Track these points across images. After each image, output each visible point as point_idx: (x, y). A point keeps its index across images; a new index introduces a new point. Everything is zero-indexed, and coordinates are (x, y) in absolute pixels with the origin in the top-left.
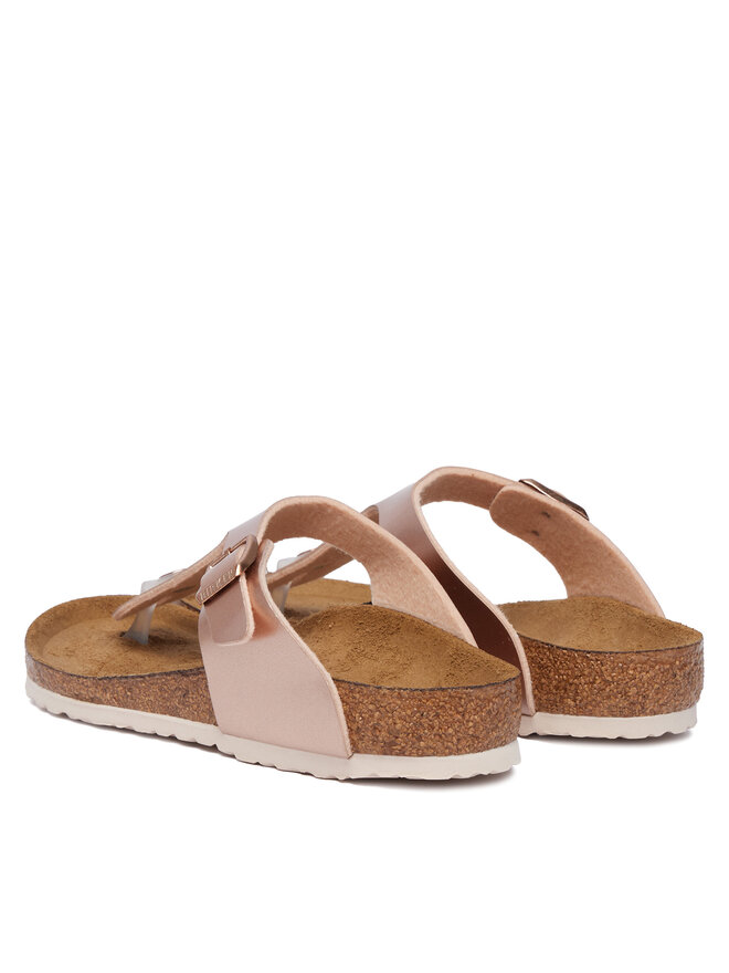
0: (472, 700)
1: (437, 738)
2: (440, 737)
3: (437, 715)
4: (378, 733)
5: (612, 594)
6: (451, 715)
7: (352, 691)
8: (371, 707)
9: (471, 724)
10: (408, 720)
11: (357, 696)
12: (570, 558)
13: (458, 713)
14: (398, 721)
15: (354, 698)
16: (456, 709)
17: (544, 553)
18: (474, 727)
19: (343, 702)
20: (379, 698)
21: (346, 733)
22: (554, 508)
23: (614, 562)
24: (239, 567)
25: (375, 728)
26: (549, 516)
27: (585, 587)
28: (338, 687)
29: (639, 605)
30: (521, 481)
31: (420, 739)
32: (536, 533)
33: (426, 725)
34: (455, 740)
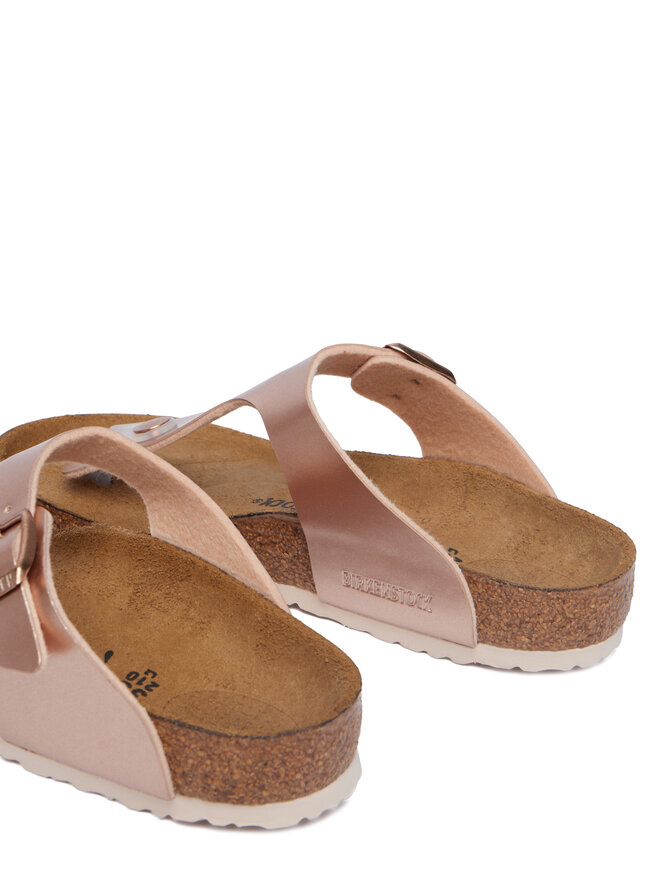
0: (323, 739)
1: (283, 785)
2: (287, 783)
3: (284, 763)
4: (209, 782)
5: (486, 463)
6: (299, 760)
7: (175, 732)
8: (201, 754)
9: (321, 763)
10: (248, 769)
11: (183, 739)
12: (435, 424)
13: (307, 755)
14: (235, 771)
15: (179, 740)
16: (304, 751)
17: (402, 416)
18: (323, 765)
19: (163, 741)
20: (211, 745)
21: (168, 776)
22: (430, 379)
23: (494, 435)
24: (19, 570)
25: (206, 776)
26: (418, 383)
27: (450, 451)
28: (156, 725)
29: (523, 480)
30: (387, 347)
31: (262, 788)
32: (396, 396)
33: (270, 774)
34: (303, 784)
